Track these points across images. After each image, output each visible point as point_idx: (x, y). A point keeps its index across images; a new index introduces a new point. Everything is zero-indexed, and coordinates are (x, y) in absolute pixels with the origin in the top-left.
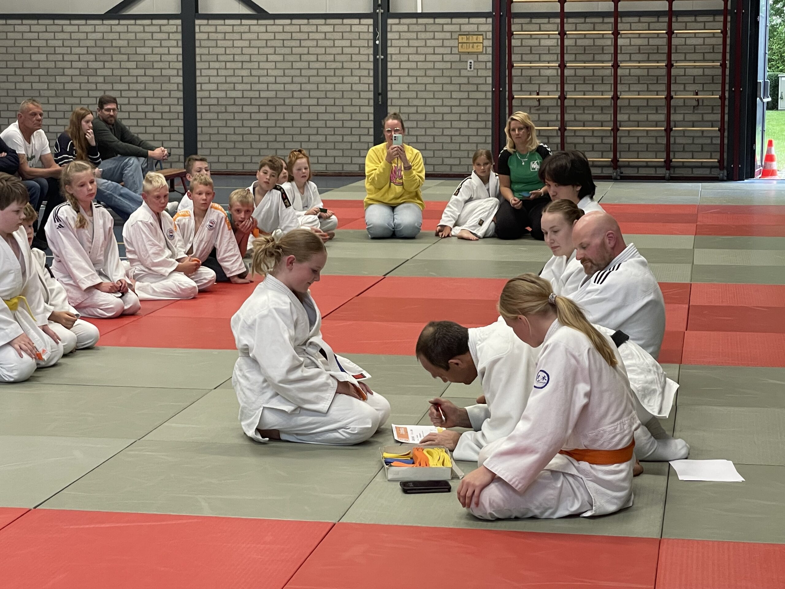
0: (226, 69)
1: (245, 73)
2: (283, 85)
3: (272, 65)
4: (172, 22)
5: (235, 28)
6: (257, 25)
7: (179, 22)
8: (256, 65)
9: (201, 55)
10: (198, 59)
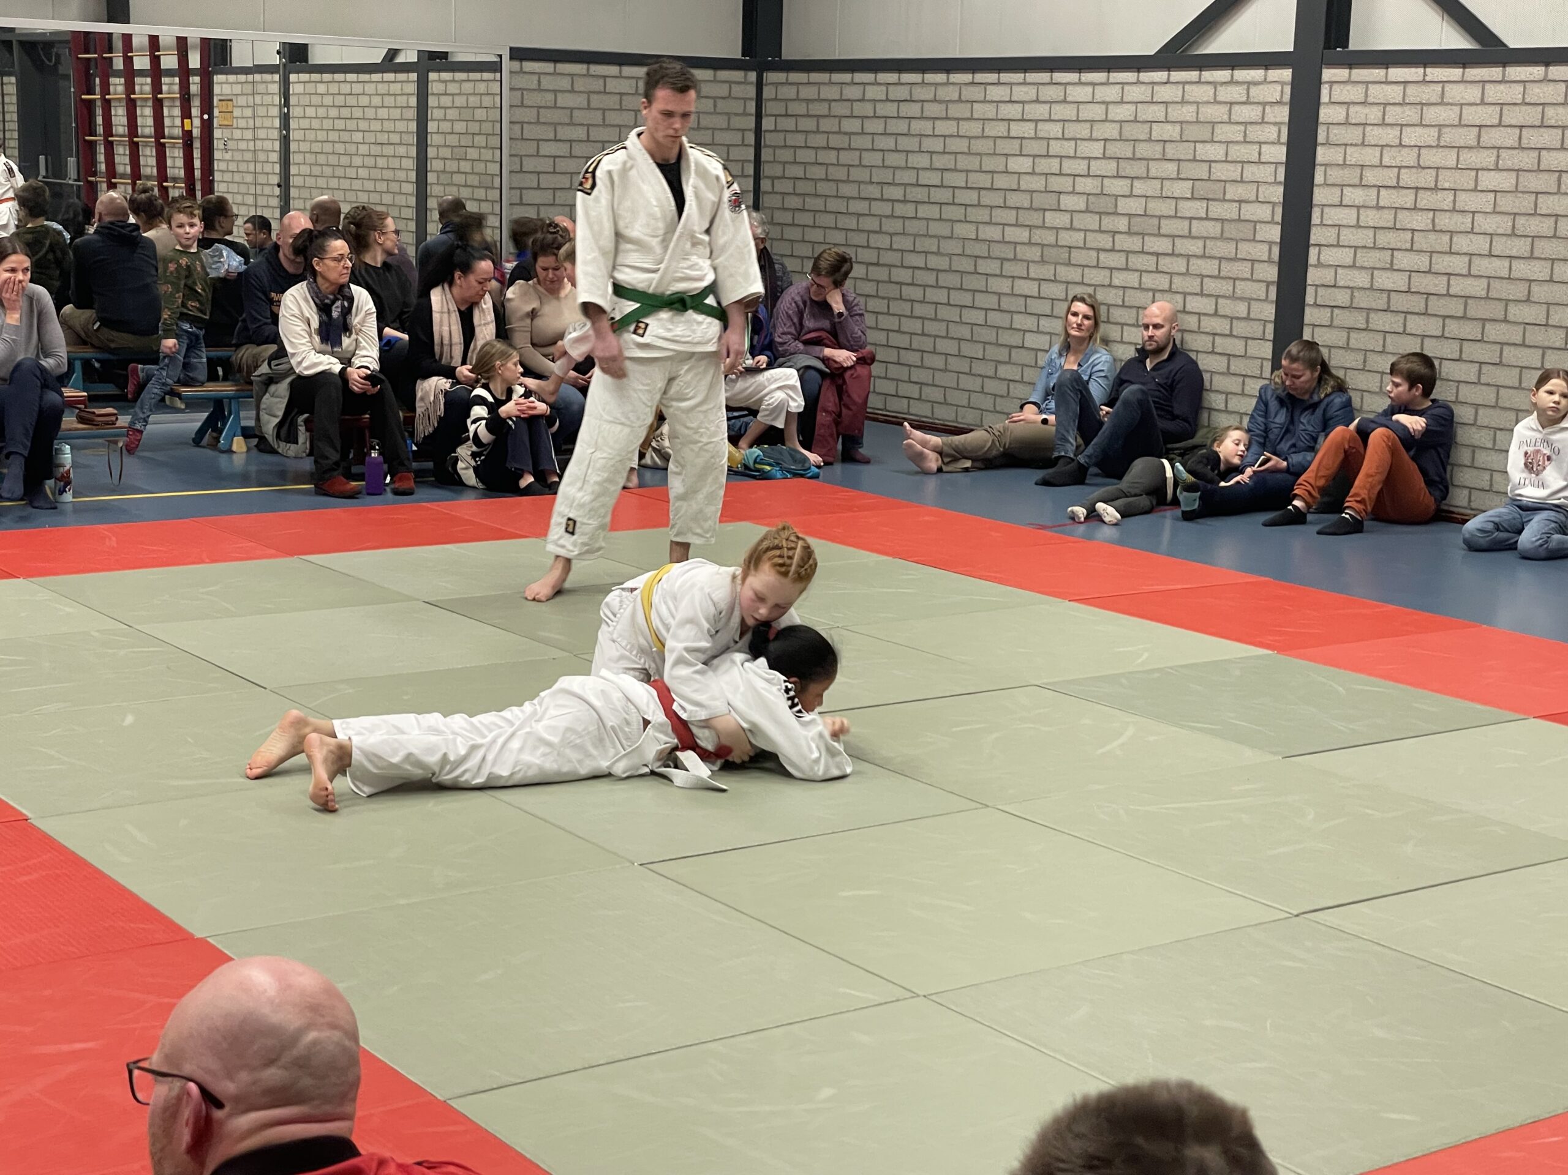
0: (1378, 207)
1: (1420, 221)
2: (1506, 263)
3: (1484, 202)
4: (1275, 74)
5: (1411, 90)
6: (1462, 81)
7: (1286, 74)
8: (1444, 200)
9: (1326, 165)
10: (1319, 178)
